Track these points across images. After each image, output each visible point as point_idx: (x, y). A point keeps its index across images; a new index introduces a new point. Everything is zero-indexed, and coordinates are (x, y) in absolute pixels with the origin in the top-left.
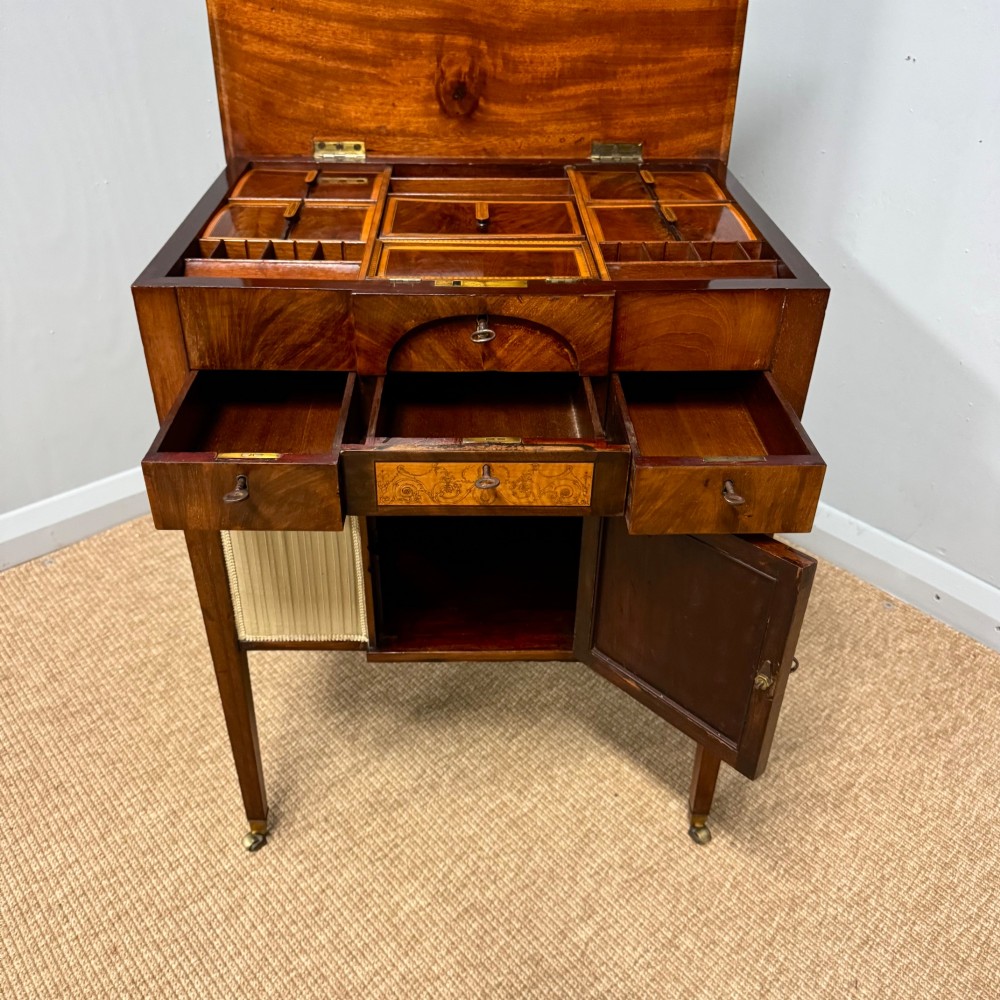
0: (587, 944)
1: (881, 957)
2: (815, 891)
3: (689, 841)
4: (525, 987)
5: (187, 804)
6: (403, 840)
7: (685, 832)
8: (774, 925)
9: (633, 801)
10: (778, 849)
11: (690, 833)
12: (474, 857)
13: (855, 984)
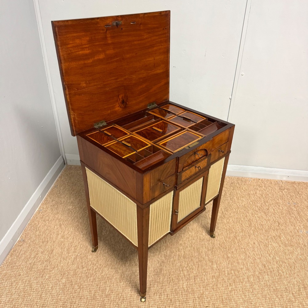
0: (217, 267)
1: (252, 236)
2: (236, 233)
3: (212, 239)
4: (217, 282)
5: (118, 305)
6: (170, 276)
7: (210, 237)
8: (237, 243)
9: (197, 238)
10: (225, 230)
11: (211, 237)
12: (185, 268)
13: (254, 243)
